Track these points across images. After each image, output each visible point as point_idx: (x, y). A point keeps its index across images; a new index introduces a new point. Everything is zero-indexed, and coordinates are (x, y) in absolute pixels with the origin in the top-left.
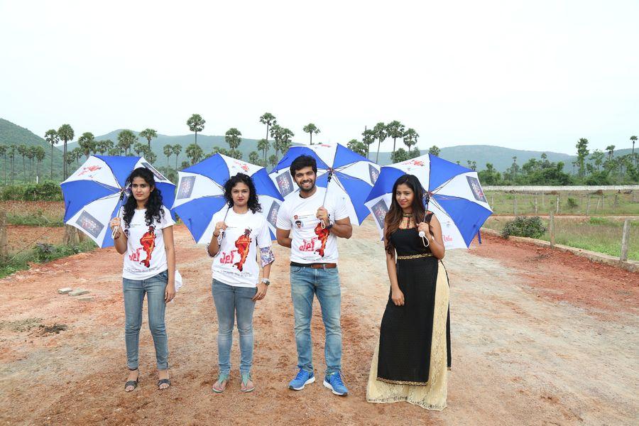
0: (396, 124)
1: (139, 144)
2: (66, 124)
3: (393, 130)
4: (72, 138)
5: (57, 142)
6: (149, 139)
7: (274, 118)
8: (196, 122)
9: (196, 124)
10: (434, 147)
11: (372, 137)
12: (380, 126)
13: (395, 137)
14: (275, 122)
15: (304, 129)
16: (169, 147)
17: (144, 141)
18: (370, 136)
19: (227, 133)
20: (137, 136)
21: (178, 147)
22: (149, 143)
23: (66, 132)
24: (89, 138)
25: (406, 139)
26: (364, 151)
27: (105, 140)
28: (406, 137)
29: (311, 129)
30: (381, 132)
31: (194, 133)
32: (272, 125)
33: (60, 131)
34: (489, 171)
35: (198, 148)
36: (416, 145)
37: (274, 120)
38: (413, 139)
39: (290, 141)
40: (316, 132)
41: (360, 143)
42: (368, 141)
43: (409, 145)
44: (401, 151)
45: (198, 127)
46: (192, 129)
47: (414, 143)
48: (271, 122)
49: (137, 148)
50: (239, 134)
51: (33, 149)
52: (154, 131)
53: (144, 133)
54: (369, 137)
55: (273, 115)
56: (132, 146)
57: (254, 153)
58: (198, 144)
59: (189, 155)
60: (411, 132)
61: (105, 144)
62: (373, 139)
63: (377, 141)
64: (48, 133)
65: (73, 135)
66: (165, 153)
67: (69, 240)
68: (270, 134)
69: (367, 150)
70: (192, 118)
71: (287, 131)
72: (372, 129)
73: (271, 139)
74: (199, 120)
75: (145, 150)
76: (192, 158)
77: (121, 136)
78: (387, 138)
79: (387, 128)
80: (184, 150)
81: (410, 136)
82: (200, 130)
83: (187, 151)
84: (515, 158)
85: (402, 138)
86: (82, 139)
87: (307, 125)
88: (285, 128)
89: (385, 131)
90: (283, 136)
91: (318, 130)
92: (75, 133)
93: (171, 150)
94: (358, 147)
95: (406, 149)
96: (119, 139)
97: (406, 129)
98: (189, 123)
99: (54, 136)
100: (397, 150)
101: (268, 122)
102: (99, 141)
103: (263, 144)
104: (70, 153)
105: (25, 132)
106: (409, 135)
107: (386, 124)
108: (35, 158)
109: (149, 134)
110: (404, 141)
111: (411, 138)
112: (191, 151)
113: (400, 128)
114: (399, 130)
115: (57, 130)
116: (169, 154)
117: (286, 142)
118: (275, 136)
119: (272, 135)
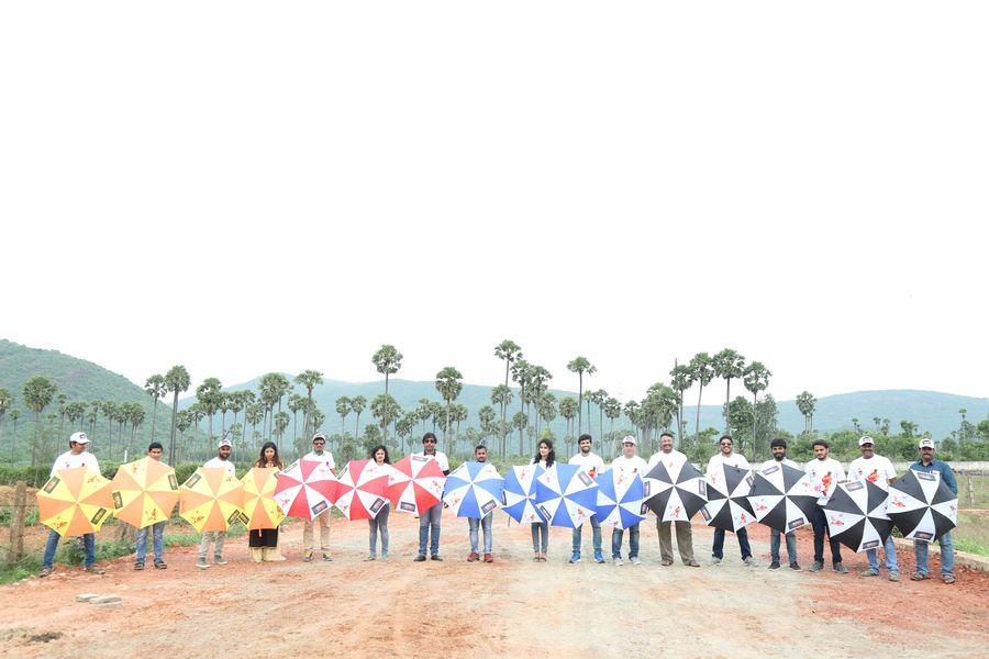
0: (729, 354)
1: (297, 397)
2: (179, 365)
3: (726, 365)
4: (186, 388)
5: (163, 395)
6: (310, 387)
7: (519, 348)
8: (387, 359)
9: (388, 362)
10: (805, 394)
11: (687, 378)
12: (701, 359)
13: (728, 377)
14: (520, 355)
15: (569, 367)
16: (345, 400)
17: (302, 391)
18: (684, 376)
19: (439, 376)
20: (292, 383)
21: (360, 400)
22: (310, 394)
23: (178, 379)
24: (213, 387)
25: (749, 380)
26: (674, 402)
27: (242, 390)
28: (747, 376)
29: (580, 365)
30: (701, 369)
31: (383, 376)
32: (516, 361)
33: (168, 376)
34: (906, 435)
35: (392, 401)
36: (768, 391)
37: (518, 352)
38: (761, 380)
39: (546, 387)
40: (590, 371)
41: (667, 389)
42: (682, 385)
43: (755, 391)
44: (741, 401)
45: (391, 366)
46: (381, 370)
47: (763, 387)
48: (514, 355)
49: (292, 403)
50: (459, 376)
51: (126, 406)
52: (318, 374)
53: (302, 378)
54: (682, 378)
55: (516, 343)
56: (285, 399)
57: (487, 409)
58: (392, 394)
59: (377, 414)
60: (757, 367)
61: (239, 398)
62: (690, 381)
63: (696, 384)
64: (150, 381)
65: (188, 383)
66: (338, 410)
67: (124, 533)
68: (511, 375)
69: (679, 401)
70: (380, 352)
71: (540, 370)
72: (688, 365)
73: (515, 385)
74: (393, 354)
75: (305, 405)
76: (381, 418)
77: (265, 382)
78: (714, 379)
79: (714, 361)
80: (369, 405)
81: (755, 375)
82: (394, 371)
83: (373, 407)
84: (964, 411)
85: (742, 379)
86: (202, 388)
87: (574, 359)
88: (536, 365)
89: (709, 367)
90: (533, 379)
91: (593, 367)
92: (192, 380)
93: (348, 406)
94: (664, 395)
95: (749, 397)
96: (262, 387)
97: (748, 364)
98: (376, 359)
99: (160, 385)
100: (732, 399)
101: (509, 355)
102: (231, 392)
103: (501, 394)
104: (185, 413)
105: (120, 381)
106: (753, 374)
107: (711, 356)
108: (129, 423)
109: (311, 378)
110: (746, 384)
111: (757, 378)
112: (379, 407)
113: (736, 361)
114: (735, 364)
115: (164, 375)
116: (344, 413)
117: (538, 389)
118: (519, 378)
119: (515, 377)
